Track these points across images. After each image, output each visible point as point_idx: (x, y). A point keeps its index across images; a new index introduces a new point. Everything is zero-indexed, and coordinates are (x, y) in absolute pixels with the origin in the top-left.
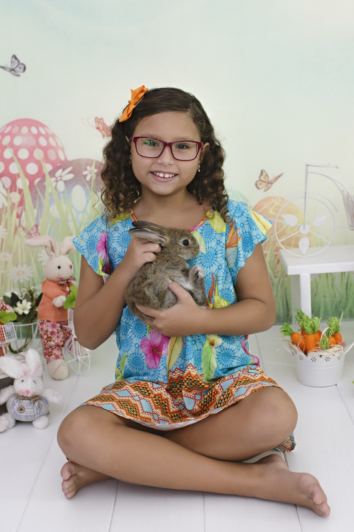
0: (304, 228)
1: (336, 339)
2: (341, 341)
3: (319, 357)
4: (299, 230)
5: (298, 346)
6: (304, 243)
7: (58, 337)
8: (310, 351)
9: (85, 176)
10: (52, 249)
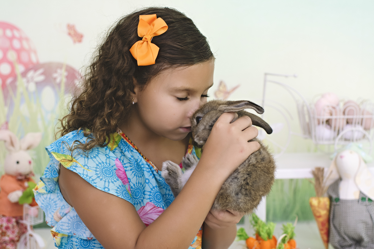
1: (291, 245)
2: (295, 247)
7: (13, 232)
9: (55, 79)
10: (12, 144)
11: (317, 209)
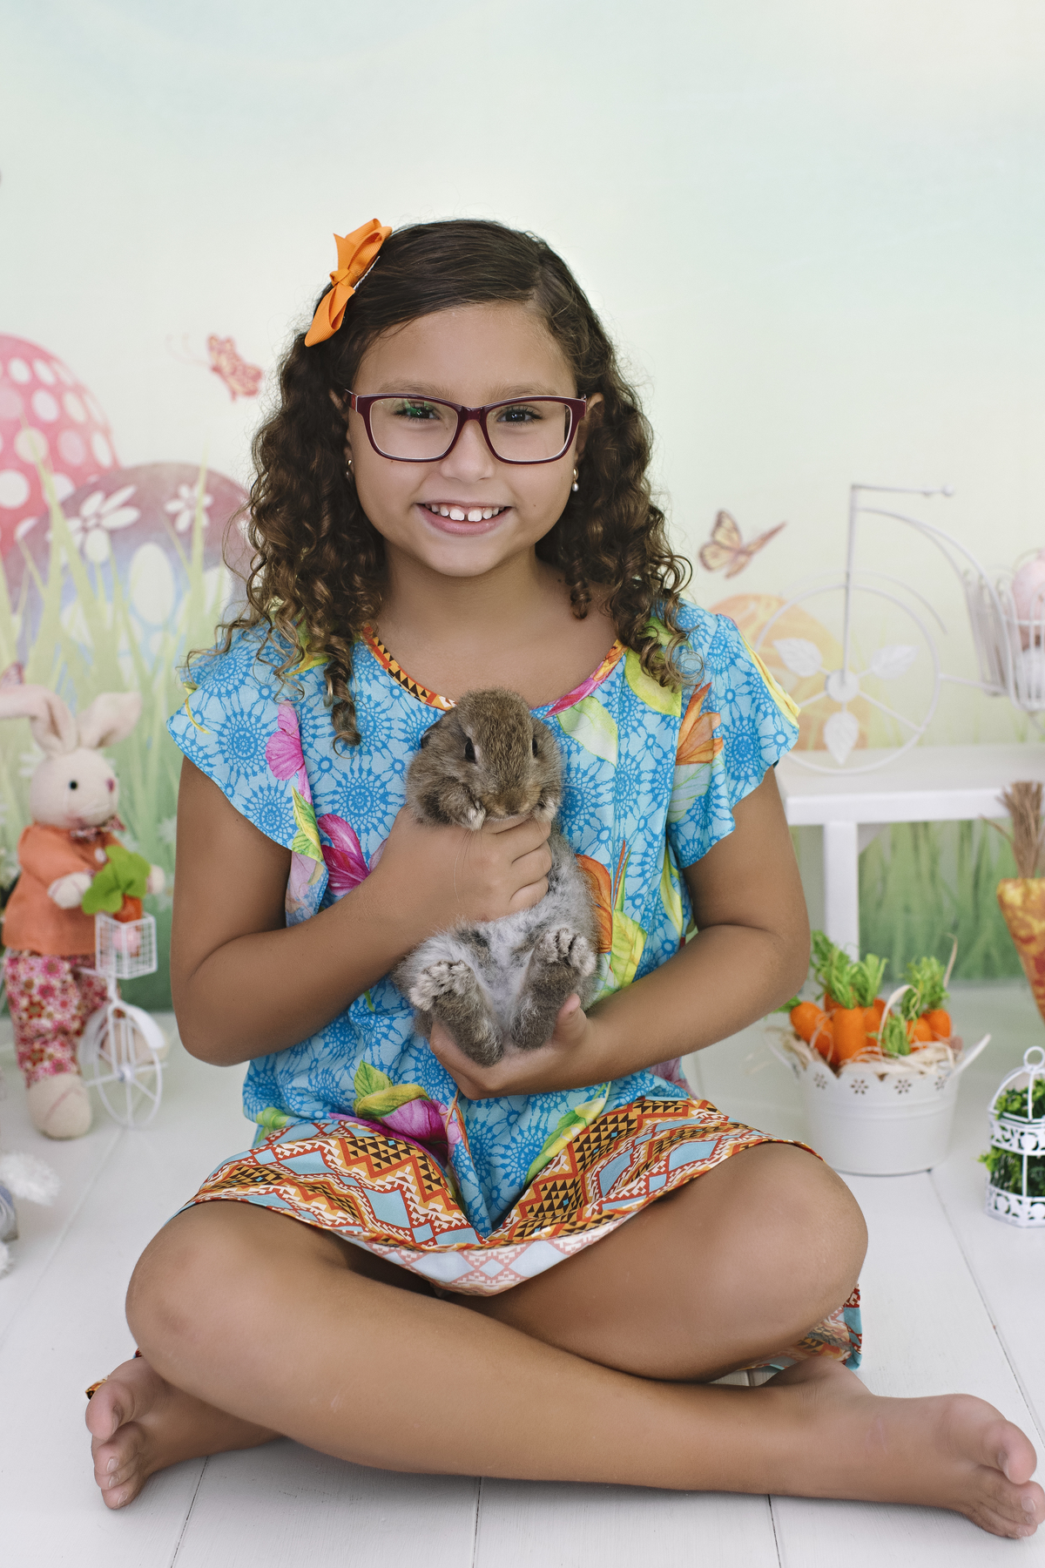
0: (843, 682)
1: (933, 1027)
2: (947, 1033)
3: (876, 1080)
4: (826, 688)
5: (812, 1044)
6: (841, 732)
7: (64, 1004)
8: (848, 1061)
9: (174, 517)
10: (54, 728)
11: (1020, 914)
